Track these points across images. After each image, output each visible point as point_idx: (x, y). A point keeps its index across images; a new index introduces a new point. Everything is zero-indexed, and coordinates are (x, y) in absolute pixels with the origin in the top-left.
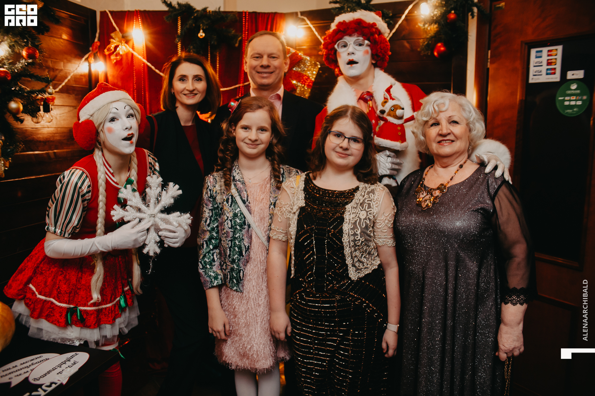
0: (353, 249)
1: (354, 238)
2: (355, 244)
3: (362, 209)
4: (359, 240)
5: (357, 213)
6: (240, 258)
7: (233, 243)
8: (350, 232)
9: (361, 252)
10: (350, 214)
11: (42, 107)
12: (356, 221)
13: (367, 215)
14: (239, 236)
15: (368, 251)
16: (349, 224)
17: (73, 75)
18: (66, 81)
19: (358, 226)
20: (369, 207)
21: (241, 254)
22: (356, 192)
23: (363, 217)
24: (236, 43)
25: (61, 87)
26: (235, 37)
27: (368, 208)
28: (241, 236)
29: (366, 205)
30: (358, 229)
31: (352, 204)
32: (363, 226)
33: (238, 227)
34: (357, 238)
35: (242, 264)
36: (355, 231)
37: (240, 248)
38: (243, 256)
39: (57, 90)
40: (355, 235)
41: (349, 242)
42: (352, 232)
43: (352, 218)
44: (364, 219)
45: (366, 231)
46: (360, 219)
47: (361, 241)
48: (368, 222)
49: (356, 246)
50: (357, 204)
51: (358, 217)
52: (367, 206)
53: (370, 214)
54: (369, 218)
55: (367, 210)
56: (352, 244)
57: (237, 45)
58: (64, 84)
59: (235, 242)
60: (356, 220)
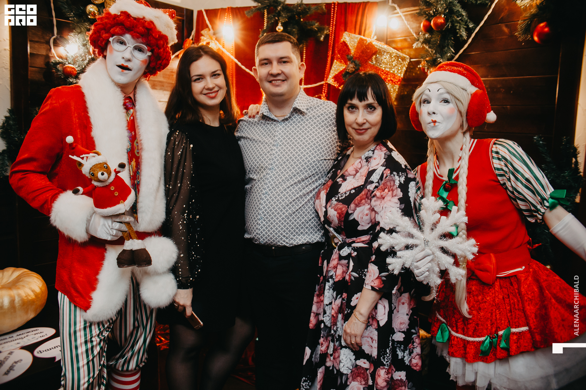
24: (321, 36)
26: (321, 30)
57: (322, 39)
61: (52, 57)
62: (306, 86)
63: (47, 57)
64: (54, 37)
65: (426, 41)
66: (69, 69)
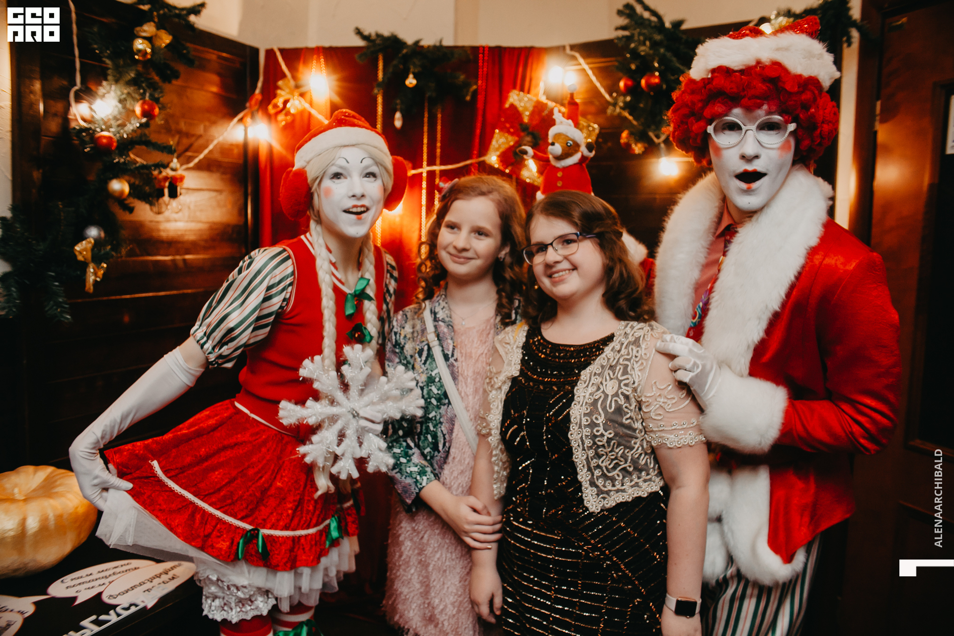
0: (591, 453)
1: (592, 432)
2: (595, 443)
3: (612, 376)
4: (602, 435)
5: (601, 383)
6: (434, 454)
7: (424, 428)
8: (584, 420)
9: (613, 460)
10: (587, 386)
11: (166, 191)
12: (596, 401)
13: (620, 387)
14: (435, 416)
15: (630, 458)
16: (582, 405)
17: (218, 143)
18: (206, 152)
19: (600, 410)
20: (625, 372)
21: (435, 447)
22: (607, 345)
23: (610, 392)
24: (467, 95)
25: (196, 160)
26: (467, 85)
27: (623, 375)
28: (438, 417)
29: (620, 369)
30: (600, 414)
31: (594, 367)
32: (610, 407)
33: (434, 401)
34: (598, 431)
35: (437, 464)
36: (594, 418)
37: (435, 436)
38: (439, 452)
39: (191, 165)
40: (593, 425)
41: (581, 438)
42: (587, 421)
43: (590, 394)
44: (613, 396)
45: (619, 419)
46: (606, 396)
47: (606, 438)
48: (622, 401)
49: (599, 447)
50: (603, 367)
51: (603, 392)
52: (621, 371)
53: (626, 385)
54: (622, 393)
55: (620, 379)
56: (588, 442)
57: (468, 98)
58: (201, 156)
59: (428, 426)
60: (597, 398)
61: (72, 119)
62: (443, 168)
63: (66, 121)
64: (76, 88)
65: (627, 106)
66: (104, 141)
